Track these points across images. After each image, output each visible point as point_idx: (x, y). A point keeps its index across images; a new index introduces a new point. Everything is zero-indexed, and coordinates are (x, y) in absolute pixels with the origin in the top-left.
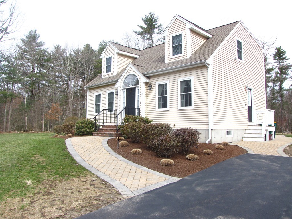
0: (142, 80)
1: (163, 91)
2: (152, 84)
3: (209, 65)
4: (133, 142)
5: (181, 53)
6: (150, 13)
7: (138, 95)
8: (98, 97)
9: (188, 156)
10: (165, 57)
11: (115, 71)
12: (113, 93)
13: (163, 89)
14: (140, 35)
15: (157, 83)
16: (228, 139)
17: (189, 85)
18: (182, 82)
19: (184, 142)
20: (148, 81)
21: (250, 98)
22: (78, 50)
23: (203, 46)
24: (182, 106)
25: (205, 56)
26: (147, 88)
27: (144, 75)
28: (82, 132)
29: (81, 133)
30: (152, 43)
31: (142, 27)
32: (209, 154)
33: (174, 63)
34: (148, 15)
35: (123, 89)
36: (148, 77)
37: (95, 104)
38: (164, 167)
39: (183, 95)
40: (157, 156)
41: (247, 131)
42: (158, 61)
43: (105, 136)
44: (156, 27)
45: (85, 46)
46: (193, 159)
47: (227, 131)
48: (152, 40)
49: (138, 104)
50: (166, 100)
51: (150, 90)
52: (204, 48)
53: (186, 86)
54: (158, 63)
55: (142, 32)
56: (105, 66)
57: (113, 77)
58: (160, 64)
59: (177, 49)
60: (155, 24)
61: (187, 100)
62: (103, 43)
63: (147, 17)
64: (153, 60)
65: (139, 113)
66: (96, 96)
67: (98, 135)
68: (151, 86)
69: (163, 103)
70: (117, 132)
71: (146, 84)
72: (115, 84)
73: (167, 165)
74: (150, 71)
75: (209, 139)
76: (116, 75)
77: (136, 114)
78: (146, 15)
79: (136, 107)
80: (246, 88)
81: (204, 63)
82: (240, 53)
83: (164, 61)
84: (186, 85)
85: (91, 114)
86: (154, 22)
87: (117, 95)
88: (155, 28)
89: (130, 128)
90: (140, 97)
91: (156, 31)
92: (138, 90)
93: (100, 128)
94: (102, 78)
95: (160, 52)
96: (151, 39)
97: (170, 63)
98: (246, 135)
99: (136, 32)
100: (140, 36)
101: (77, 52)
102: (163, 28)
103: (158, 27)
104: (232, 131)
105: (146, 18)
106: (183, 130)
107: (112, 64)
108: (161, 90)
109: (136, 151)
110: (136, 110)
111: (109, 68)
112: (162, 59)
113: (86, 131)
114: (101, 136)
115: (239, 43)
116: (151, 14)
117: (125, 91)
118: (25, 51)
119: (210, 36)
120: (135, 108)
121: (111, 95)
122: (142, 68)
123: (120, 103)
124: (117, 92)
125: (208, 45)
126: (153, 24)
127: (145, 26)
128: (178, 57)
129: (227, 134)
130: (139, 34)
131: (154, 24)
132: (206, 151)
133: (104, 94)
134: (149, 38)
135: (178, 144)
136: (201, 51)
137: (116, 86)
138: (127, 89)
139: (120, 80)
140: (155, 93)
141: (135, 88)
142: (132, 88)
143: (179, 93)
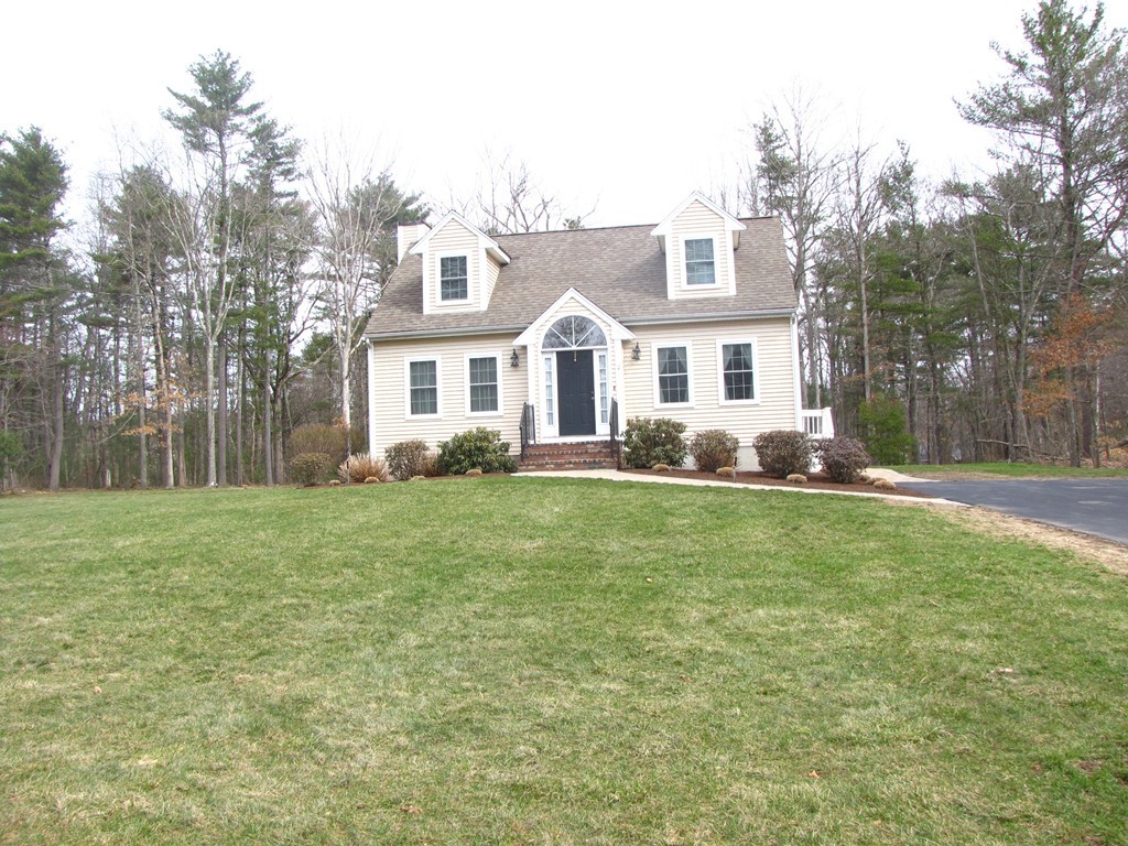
0: (617, 333)
1: (673, 364)
2: (641, 346)
5: (711, 281)
7: (602, 371)
8: (422, 368)
12: (494, 359)
13: (672, 358)
20: (630, 336)
24: (727, 398)
26: (628, 353)
27: (621, 323)
35: (543, 352)
36: (634, 329)
37: (408, 387)
39: (730, 374)
49: (603, 393)
50: (685, 385)
51: (635, 358)
52: (750, 276)
53: (738, 358)
56: (438, 278)
57: (483, 314)
59: (699, 268)
61: (739, 385)
65: (608, 413)
66: (412, 364)
69: (674, 389)
72: (517, 335)
76: (492, 310)
77: (598, 416)
79: (597, 397)
84: (736, 353)
85: (389, 418)
87: (515, 365)
90: (610, 375)
92: (603, 357)
94: (425, 312)
107: (470, 278)
108: (667, 361)
110: (598, 406)
111: (453, 288)
117: (554, 358)
120: (592, 403)
121: (483, 367)
124: (515, 356)
133: (452, 362)
136: (752, 283)
137: (519, 341)
138: (558, 353)
139: (531, 328)
140: (650, 369)
141: (591, 351)
142: (578, 351)
143: (721, 372)
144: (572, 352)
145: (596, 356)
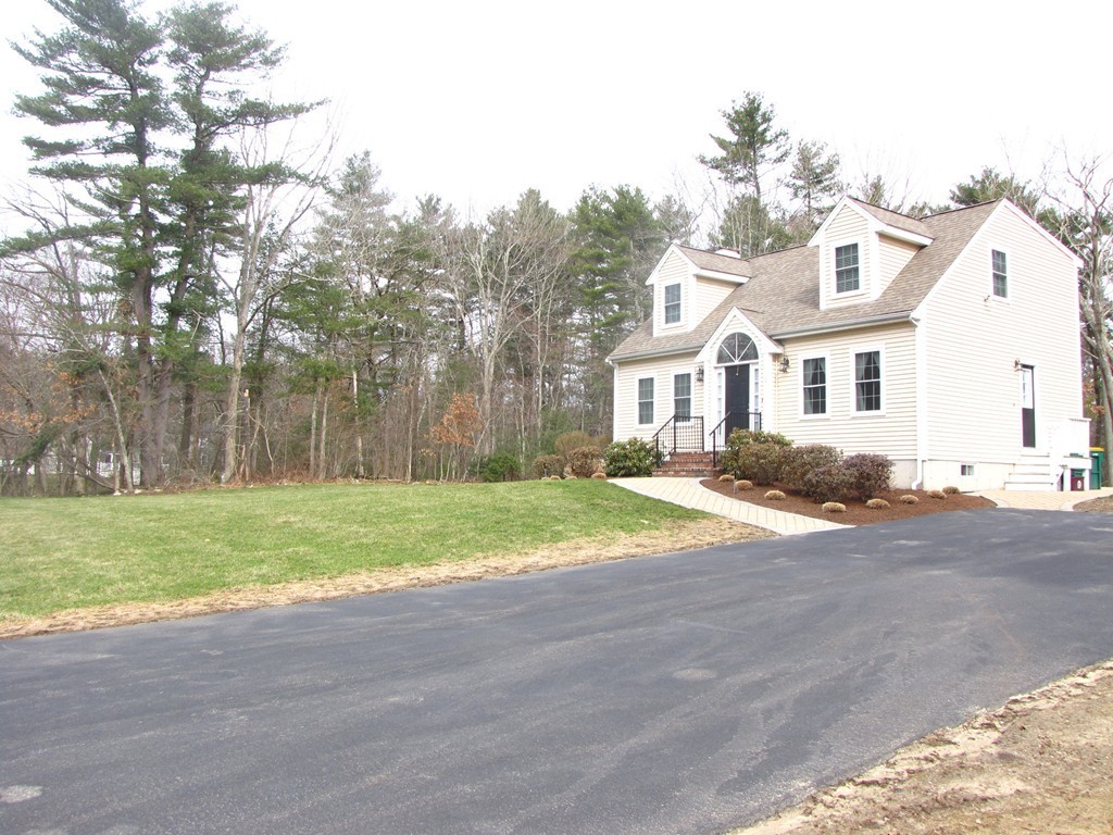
0: (765, 347)
1: (815, 375)
2: (789, 358)
3: (917, 320)
4: (759, 485)
5: (857, 287)
6: (748, 94)
7: (757, 383)
8: (646, 386)
9: (869, 502)
10: (818, 289)
11: (691, 318)
12: (689, 375)
13: (816, 369)
14: (717, 167)
15: (800, 354)
16: (965, 485)
17: (875, 363)
18: (858, 356)
19: (864, 477)
20: (779, 350)
21: (1028, 387)
22: (503, 215)
23: (907, 269)
24: (859, 409)
25: (912, 301)
26: (778, 366)
27: (770, 337)
28: (624, 468)
29: (623, 472)
30: (759, 192)
31: (722, 144)
32: (910, 502)
33: (840, 310)
34: (741, 103)
35: (716, 368)
36: (780, 342)
37: (637, 401)
38: (830, 514)
39: (862, 384)
40: (815, 502)
41: (1018, 469)
42: (801, 301)
43: (684, 476)
44: (768, 139)
45: (521, 195)
46: (879, 507)
47: (963, 467)
48: (757, 183)
49: (756, 404)
50: (824, 396)
51: (784, 371)
52: (909, 276)
53: (869, 367)
54: (802, 306)
55: (724, 159)
56: (663, 305)
57: (687, 335)
58: (808, 311)
59: (848, 275)
60: (765, 130)
61: (869, 395)
62: (591, 193)
63: (737, 108)
64: (788, 297)
65: (759, 424)
66: (641, 381)
67: (665, 474)
68: (786, 363)
69: (816, 400)
70: (715, 467)
71: (776, 356)
72: (698, 352)
73: (834, 511)
74: (786, 328)
75: (918, 481)
76: (695, 331)
77: (752, 428)
78: (734, 101)
79: (752, 409)
80: (1017, 364)
81: (908, 317)
82: (1000, 280)
83: (815, 304)
84: (869, 363)
85: (626, 427)
86: (759, 125)
87: (701, 380)
88: (764, 142)
89: (752, 454)
90: (760, 388)
91: (769, 151)
92: (756, 370)
93: (668, 458)
94: (655, 335)
95: (803, 271)
96: (752, 178)
97: (831, 310)
98: (1013, 479)
99: (703, 161)
100: (716, 173)
101: (499, 220)
102: (789, 141)
103: (777, 137)
104: (976, 468)
105: (736, 112)
106: (863, 458)
107: (682, 302)
108: (811, 372)
109: (775, 494)
110: (752, 418)
111: (673, 312)
112: (811, 297)
113: (634, 465)
114: (673, 476)
115: (999, 256)
116: (751, 97)
117: (723, 371)
118: (336, 222)
119: (927, 242)
120: (748, 414)
121: (682, 382)
122: (761, 316)
123: (710, 401)
124: (701, 372)
125: (921, 269)
126: (756, 129)
127: (734, 138)
128: (849, 298)
129: (963, 473)
130: (712, 167)
131: (760, 129)
132: (905, 497)
133: (664, 379)
134: (746, 177)
135: (853, 480)
136: (903, 285)
137: (699, 358)
138: (727, 368)
139: (708, 346)
140: (797, 379)
141: (748, 365)
142: (740, 366)
143: (853, 381)
144: (736, 366)
145: (752, 369)
